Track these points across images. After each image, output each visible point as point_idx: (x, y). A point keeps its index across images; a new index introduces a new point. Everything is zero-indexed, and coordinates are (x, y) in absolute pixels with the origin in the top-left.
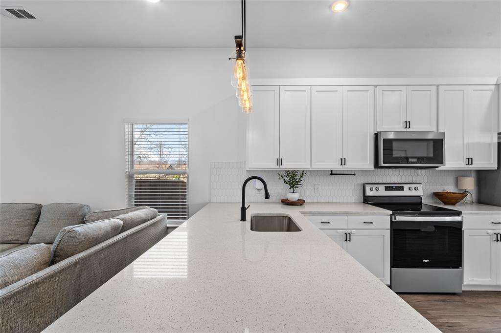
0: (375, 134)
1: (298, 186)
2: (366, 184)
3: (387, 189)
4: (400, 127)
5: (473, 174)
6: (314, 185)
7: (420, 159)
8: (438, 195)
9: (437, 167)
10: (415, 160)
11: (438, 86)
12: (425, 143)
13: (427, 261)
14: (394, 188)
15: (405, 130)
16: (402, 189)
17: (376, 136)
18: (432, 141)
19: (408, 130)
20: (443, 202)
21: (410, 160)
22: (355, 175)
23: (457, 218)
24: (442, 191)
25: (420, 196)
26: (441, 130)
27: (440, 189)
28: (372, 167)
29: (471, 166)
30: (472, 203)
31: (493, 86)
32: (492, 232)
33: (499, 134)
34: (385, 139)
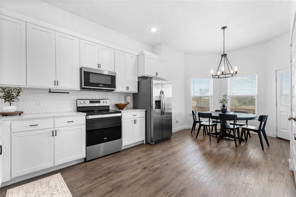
0: (80, 68)
1: (15, 100)
2: (78, 99)
3: (91, 102)
4: (95, 67)
6: (36, 100)
7: (105, 85)
8: (117, 105)
9: (114, 90)
10: (102, 85)
11: (114, 49)
13: (106, 138)
14: (95, 102)
15: (98, 69)
16: (99, 102)
18: (110, 77)
19: (100, 69)
20: (118, 108)
21: (100, 85)
22: (69, 93)
24: (119, 103)
25: (109, 106)
26: (115, 72)
27: (118, 102)
28: (79, 88)
29: (128, 91)
30: (130, 108)
31: (136, 56)
32: (133, 120)
33: (138, 78)
34: (84, 71)
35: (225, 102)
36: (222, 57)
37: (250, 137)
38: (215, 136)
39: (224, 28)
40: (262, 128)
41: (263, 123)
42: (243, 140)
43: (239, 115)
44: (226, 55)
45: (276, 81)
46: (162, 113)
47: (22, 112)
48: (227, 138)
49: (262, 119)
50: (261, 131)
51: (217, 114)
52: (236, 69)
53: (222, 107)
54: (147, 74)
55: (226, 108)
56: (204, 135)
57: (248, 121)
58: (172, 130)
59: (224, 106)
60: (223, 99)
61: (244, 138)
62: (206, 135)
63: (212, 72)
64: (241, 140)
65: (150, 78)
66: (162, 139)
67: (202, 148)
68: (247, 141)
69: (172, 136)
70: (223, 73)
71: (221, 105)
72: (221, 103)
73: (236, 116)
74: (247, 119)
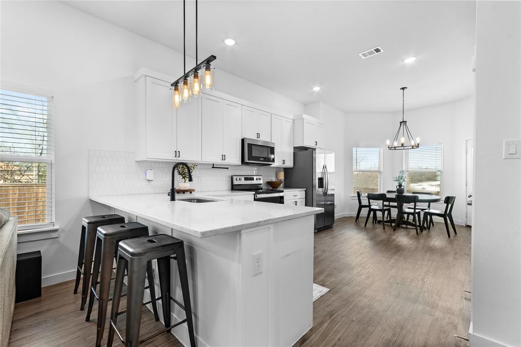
0: (242, 139)
2: (234, 176)
3: (246, 179)
4: (254, 137)
5: (283, 170)
6: (198, 177)
7: (265, 159)
8: (269, 183)
9: (271, 165)
10: (262, 159)
11: (271, 114)
12: (266, 149)
14: (249, 179)
15: (257, 139)
17: (243, 140)
18: (270, 148)
19: (259, 139)
20: (272, 186)
22: (228, 168)
23: (281, 194)
24: (271, 181)
25: (261, 184)
26: (273, 142)
27: (269, 180)
28: (240, 163)
29: (284, 165)
31: (292, 121)
32: (294, 201)
33: (294, 148)
34: (248, 144)
35: (402, 180)
36: (401, 125)
37: (433, 225)
38: (389, 224)
39: (403, 89)
40: (448, 212)
41: (450, 205)
42: (425, 229)
43: (421, 197)
44: (406, 122)
45: (466, 153)
46: (325, 194)
47: (194, 190)
48: (404, 226)
49: (449, 200)
50: (447, 215)
51: (393, 196)
52: (418, 141)
53: (398, 187)
54: (307, 144)
55: (403, 187)
56: (373, 223)
57: (431, 203)
58: (335, 215)
59: (400, 185)
60: (399, 177)
61: (425, 225)
62: (376, 223)
63: (388, 142)
64: (422, 228)
65: (311, 150)
66: (325, 227)
67: (373, 239)
68: (429, 229)
69: (334, 224)
70: (402, 145)
71: (397, 184)
72: (396, 181)
73: (418, 197)
74: (430, 201)
